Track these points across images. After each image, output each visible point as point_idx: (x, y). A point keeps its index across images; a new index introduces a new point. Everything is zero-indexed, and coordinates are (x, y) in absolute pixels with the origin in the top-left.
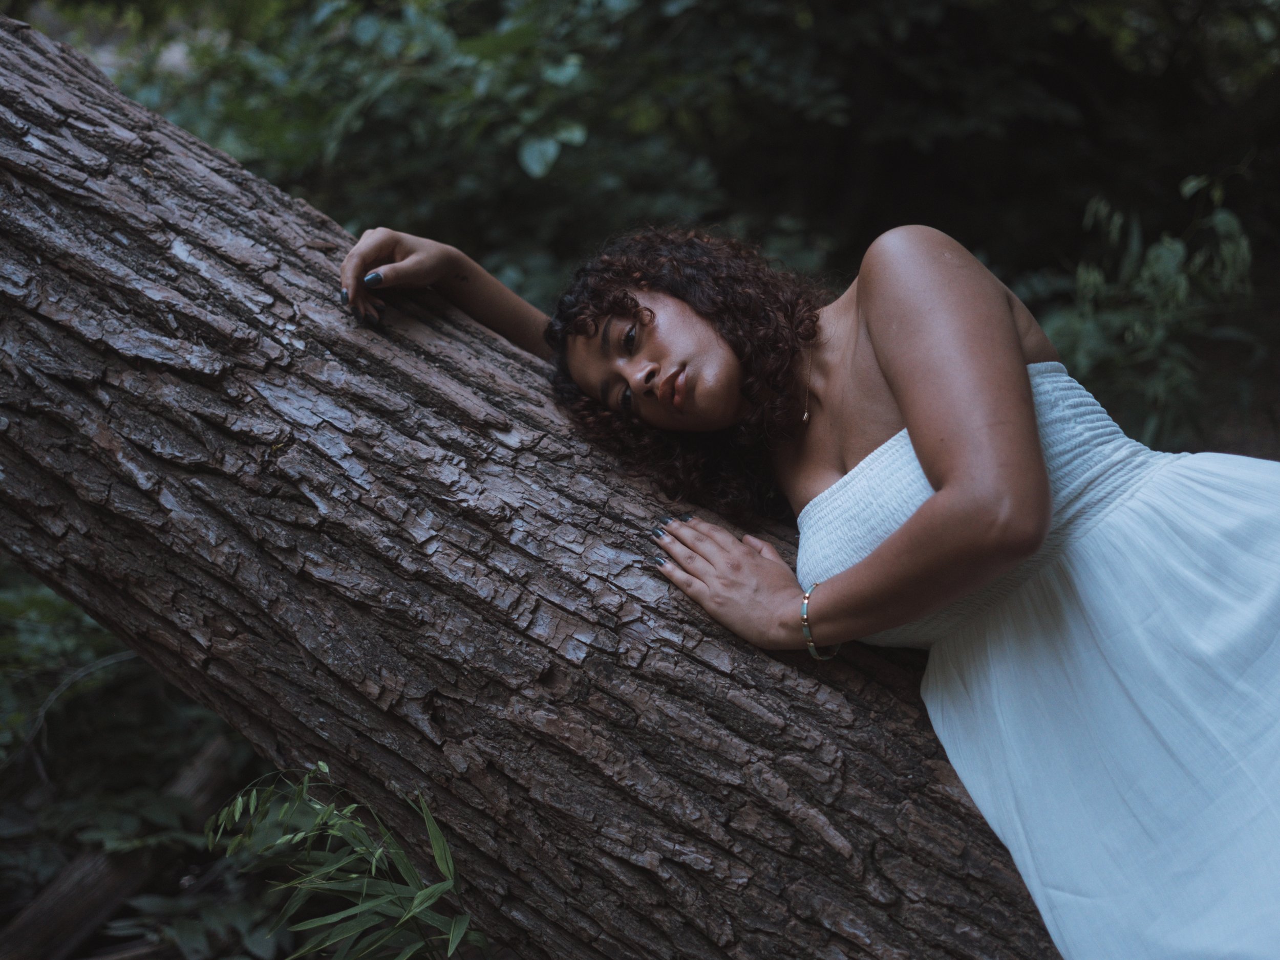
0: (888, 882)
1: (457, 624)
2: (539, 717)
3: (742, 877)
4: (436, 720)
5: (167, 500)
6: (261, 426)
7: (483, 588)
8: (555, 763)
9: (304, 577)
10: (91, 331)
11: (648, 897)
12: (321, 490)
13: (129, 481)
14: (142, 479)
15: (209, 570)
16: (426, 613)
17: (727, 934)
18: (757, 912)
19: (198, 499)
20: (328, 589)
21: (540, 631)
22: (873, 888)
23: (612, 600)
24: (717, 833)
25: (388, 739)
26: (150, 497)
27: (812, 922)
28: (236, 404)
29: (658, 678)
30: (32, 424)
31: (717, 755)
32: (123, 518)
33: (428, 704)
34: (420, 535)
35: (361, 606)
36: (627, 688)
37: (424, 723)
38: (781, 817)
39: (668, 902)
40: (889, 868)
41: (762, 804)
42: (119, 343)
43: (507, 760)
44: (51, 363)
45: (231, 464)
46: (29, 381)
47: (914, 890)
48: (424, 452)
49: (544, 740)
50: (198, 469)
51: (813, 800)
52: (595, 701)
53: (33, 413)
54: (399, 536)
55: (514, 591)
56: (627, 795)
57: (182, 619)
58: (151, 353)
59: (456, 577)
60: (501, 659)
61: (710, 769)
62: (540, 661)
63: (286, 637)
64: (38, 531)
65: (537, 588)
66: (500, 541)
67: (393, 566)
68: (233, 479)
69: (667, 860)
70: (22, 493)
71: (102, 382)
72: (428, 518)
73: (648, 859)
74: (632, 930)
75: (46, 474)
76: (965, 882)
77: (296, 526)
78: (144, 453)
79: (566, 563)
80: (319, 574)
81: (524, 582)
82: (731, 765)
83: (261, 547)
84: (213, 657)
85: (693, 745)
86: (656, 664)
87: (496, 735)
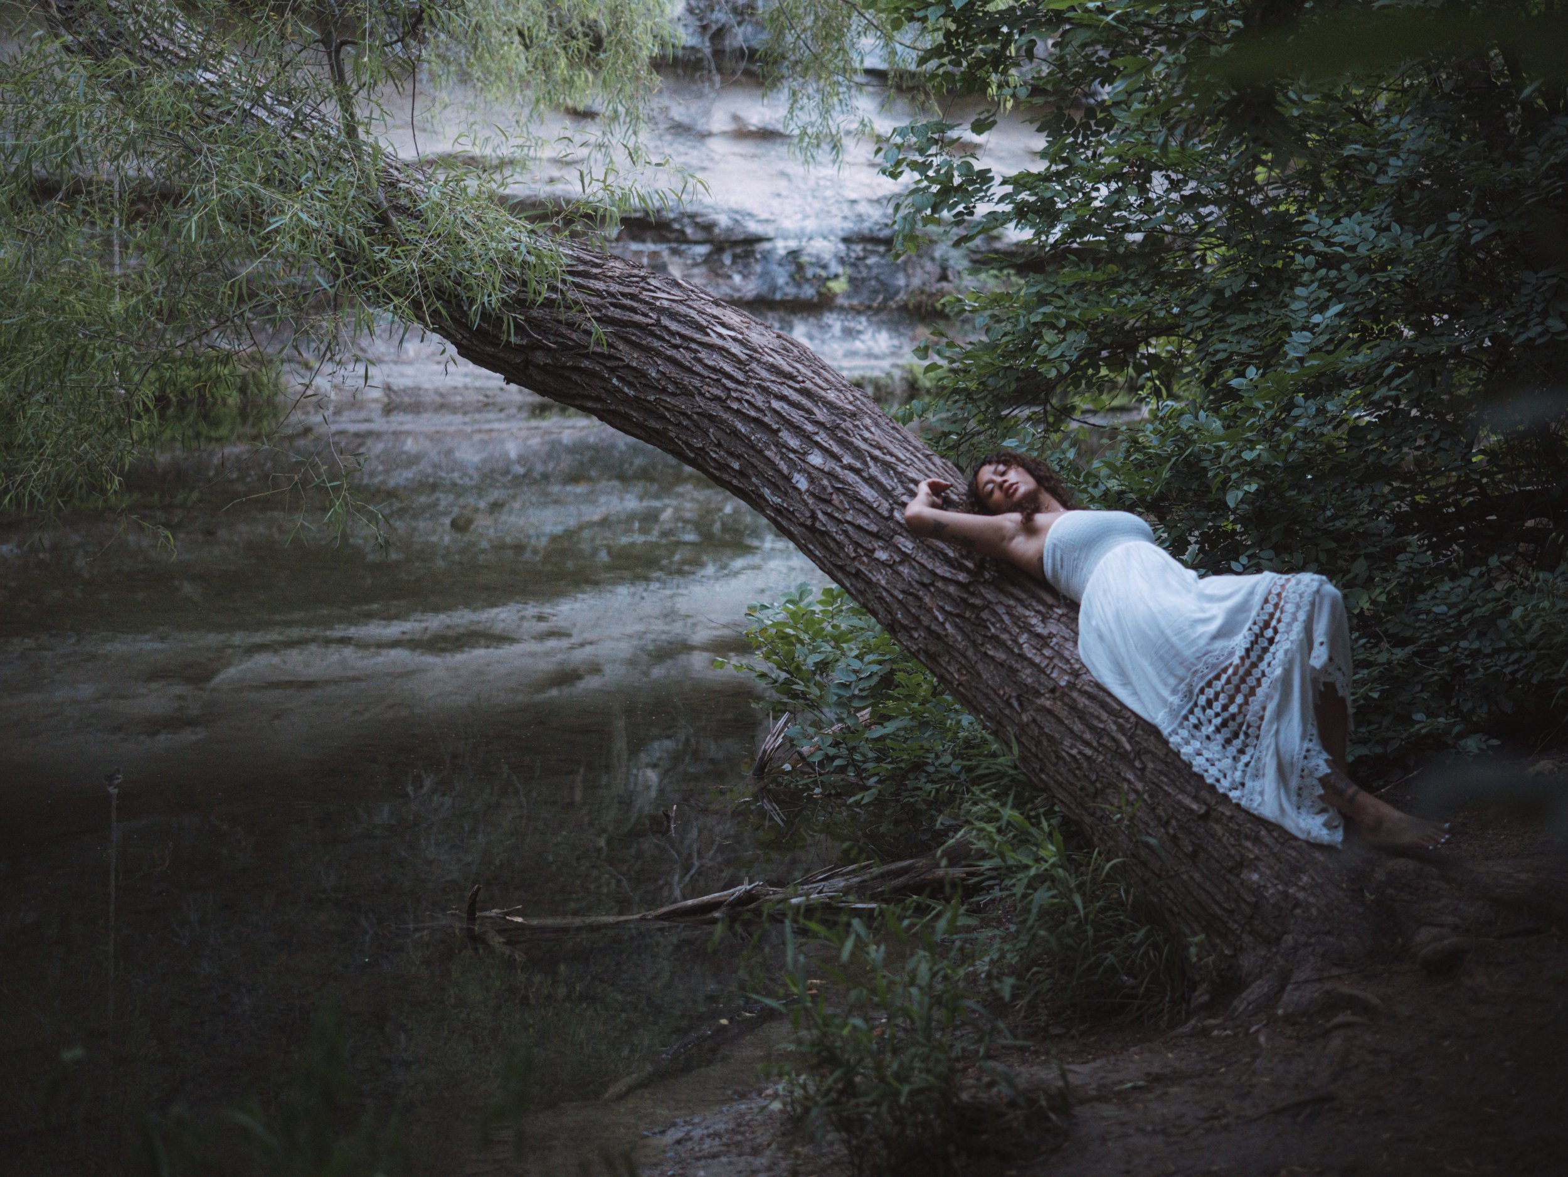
0: (1142, 762)
1: (1028, 671)
2: (1048, 703)
3: (1101, 758)
4: (1021, 704)
5: (948, 626)
6: (978, 602)
7: (1037, 660)
8: (1053, 720)
9: (986, 654)
10: (930, 566)
11: (1074, 766)
12: (993, 624)
13: (936, 619)
14: (941, 618)
15: (958, 650)
16: (1019, 666)
17: (1094, 778)
18: (1104, 770)
19: (956, 626)
20: (992, 658)
21: (1054, 675)
22: (1137, 764)
23: (1077, 666)
24: (1095, 744)
25: (1007, 712)
26: (943, 624)
27: (1119, 774)
28: (973, 594)
29: (1086, 692)
30: (910, 598)
31: (1098, 718)
32: (934, 631)
33: (1018, 698)
34: (1021, 641)
35: (1002, 665)
36: (1075, 694)
37: (1016, 704)
38: (1114, 739)
39: (1080, 768)
40: (1144, 758)
41: (1109, 735)
42: (939, 571)
43: (1039, 718)
44: (917, 576)
45: (968, 614)
46: (910, 583)
47: (1150, 765)
48: (1027, 613)
49: (1050, 712)
50: (958, 616)
51: (1124, 735)
52: (1066, 699)
53: (911, 594)
54: (1015, 641)
55: (1046, 662)
56: (1071, 731)
57: (951, 669)
58: (948, 575)
59: (1029, 655)
60: (1040, 684)
61: (1096, 723)
62: (1051, 685)
63: (979, 675)
64: (911, 637)
65: (1056, 661)
66: (1046, 645)
67: (1012, 651)
68: (968, 619)
69: (1080, 753)
70: (905, 622)
71: (932, 584)
72: (1025, 636)
73: (1074, 752)
74: (1071, 778)
75: (913, 615)
76: (1166, 763)
77: (985, 636)
78: (942, 609)
79: (1067, 654)
80: (991, 653)
81: (1051, 659)
82: (1101, 721)
83: (974, 642)
84: (960, 684)
85: (1092, 714)
86: (1087, 688)
87: (1037, 710)
